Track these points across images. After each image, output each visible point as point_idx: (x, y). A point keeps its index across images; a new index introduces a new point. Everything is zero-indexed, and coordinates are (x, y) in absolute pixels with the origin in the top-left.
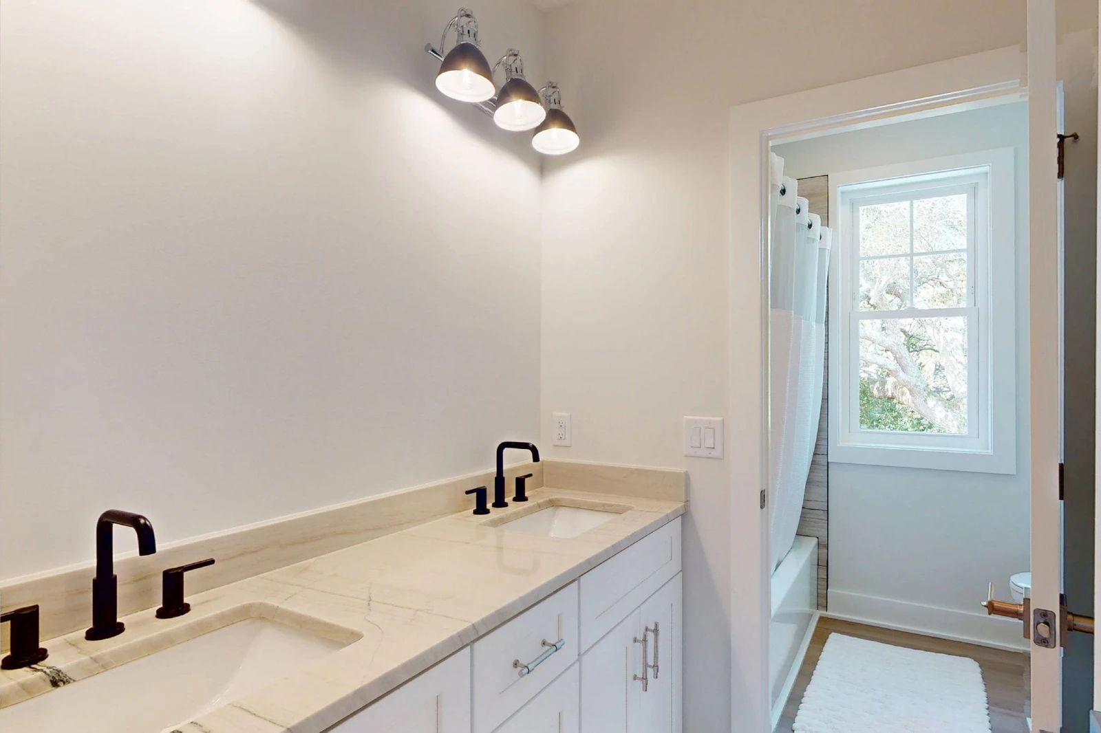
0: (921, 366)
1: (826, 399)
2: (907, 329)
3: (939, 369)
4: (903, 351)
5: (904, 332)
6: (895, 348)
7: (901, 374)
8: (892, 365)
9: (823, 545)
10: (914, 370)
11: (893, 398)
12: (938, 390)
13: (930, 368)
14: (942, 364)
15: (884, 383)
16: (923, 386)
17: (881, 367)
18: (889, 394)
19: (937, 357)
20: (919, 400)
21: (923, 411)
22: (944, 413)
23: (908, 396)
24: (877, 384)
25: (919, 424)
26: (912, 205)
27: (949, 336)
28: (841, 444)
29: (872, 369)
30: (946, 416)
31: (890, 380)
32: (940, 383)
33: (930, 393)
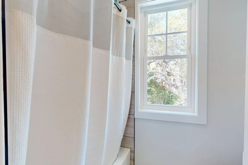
0: (171, 79)
1: (133, 92)
2: (168, 71)
3: (174, 80)
4: (167, 76)
5: (167, 71)
6: (165, 75)
7: (166, 81)
8: (164, 79)
9: (133, 152)
10: (169, 80)
11: (164, 87)
12: (174, 85)
13: (172, 79)
14: (175, 79)
15: (162, 83)
16: (171, 84)
17: (162, 79)
18: (164, 86)
19: (174, 77)
20: (170, 87)
21: (171, 89)
22: (175, 90)
23: (168, 86)
24: (161, 84)
25: (170, 92)
26: (167, 13)
27: (176, 72)
28: (140, 110)
29: (160, 80)
30: (176, 91)
31: (164, 82)
32: (174, 83)
33: (172, 86)
